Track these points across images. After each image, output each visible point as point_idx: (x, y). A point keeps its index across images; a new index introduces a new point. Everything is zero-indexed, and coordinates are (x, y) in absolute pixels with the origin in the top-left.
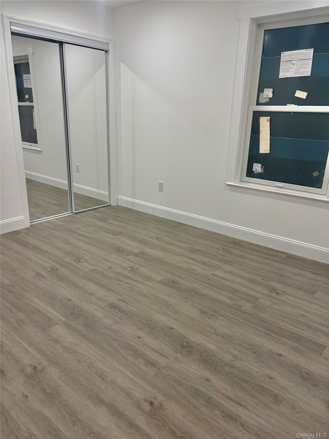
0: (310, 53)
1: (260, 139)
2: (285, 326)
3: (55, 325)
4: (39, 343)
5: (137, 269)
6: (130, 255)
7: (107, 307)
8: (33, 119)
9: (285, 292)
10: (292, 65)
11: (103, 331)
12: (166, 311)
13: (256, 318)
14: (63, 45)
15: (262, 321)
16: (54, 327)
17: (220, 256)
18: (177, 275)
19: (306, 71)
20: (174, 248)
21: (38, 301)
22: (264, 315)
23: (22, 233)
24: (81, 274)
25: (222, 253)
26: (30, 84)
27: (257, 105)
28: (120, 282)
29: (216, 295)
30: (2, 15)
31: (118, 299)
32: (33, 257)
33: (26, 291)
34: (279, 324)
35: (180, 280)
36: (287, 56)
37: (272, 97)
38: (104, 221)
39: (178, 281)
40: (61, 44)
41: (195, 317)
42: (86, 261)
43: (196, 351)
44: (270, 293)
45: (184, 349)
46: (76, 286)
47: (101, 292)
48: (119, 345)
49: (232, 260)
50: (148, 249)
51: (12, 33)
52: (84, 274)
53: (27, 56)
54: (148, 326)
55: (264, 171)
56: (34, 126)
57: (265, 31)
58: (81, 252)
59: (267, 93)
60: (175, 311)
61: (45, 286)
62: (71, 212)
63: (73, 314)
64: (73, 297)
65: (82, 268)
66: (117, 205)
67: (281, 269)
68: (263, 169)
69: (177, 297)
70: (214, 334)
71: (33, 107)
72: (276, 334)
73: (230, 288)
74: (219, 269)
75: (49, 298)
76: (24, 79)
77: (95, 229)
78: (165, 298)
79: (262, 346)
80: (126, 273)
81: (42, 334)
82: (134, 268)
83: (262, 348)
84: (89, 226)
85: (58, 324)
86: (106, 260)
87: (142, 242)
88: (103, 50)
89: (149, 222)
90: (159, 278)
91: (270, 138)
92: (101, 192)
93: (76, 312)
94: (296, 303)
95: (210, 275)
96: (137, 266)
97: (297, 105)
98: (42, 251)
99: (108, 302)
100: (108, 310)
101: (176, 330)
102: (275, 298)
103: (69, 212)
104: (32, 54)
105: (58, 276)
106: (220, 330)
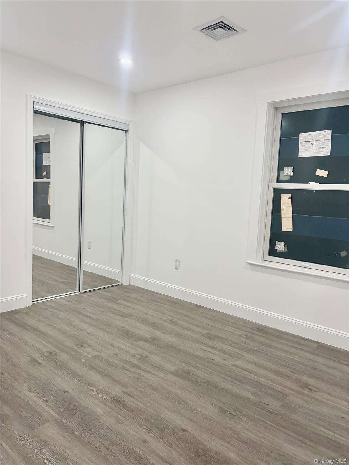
0: (328, 134)
1: (282, 217)
2: (321, 431)
3: (45, 423)
4: (23, 445)
5: (147, 356)
6: (139, 341)
7: (109, 401)
8: (48, 195)
9: (318, 388)
10: (310, 145)
11: (102, 432)
12: (178, 408)
13: (286, 421)
14: (84, 125)
15: (293, 424)
16: (44, 425)
17: (243, 344)
18: (192, 365)
19: (326, 151)
20: (190, 333)
21: (29, 394)
22: (295, 417)
23: (21, 312)
24: (83, 360)
25: (245, 340)
26: (49, 162)
27: (277, 182)
28: (127, 371)
29: (238, 390)
30: (27, 95)
31: (123, 392)
32: (30, 340)
33: (16, 380)
34: (314, 429)
35: (196, 371)
36: (305, 136)
37: (292, 175)
38: (114, 302)
39: (195, 372)
40: (82, 123)
41: (213, 416)
42: (90, 346)
43: (215, 461)
44: (301, 389)
45: (199, 458)
46: (75, 375)
47: (103, 383)
48: (120, 450)
49: (256, 349)
50: (160, 334)
51: (35, 112)
52: (85, 361)
53: (49, 135)
54: (157, 427)
55: (287, 249)
56: (49, 202)
57: (282, 114)
58: (85, 335)
59: (287, 171)
60: (190, 408)
61: (39, 374)
62: (79, 291)
63: (68, 410)
64: (71, 388)
65: (83, 353)
66: (129, 284)
67: (312, 361)
68: (286, 247)
69: (192, 391)
70: (236, 439)
71: (49, 183)
72: (311, 441)
73: (254, 381)
74: (241, 358)
75: (42, 389)
76: (43, 157)
77: (103, 310)
78: (179, 392)
79: (295, 457)
80: (134, 361)
81: (29, 434)
82: (144, 356)
83: (294, 459)
84: (96, 307)
85: (49, 421)
86: (112, 345)
87: (154, 325)
88: (123, 130)
89: (163, 304)
90: (173, 368)
91: (293, 215)
92: (113, 270)
93: (72, 407)
94: (333, 402)
95: (232, 366)
96: (146, 353)
97: (318, 184)
98: (41, 333)
99: (111, 395)
100: (110, 405)
101: (190, 432)
102: (308, 396)
103: (76, 291)
104: (54, 134)
105: (56, 363)
106: (244, 435)
